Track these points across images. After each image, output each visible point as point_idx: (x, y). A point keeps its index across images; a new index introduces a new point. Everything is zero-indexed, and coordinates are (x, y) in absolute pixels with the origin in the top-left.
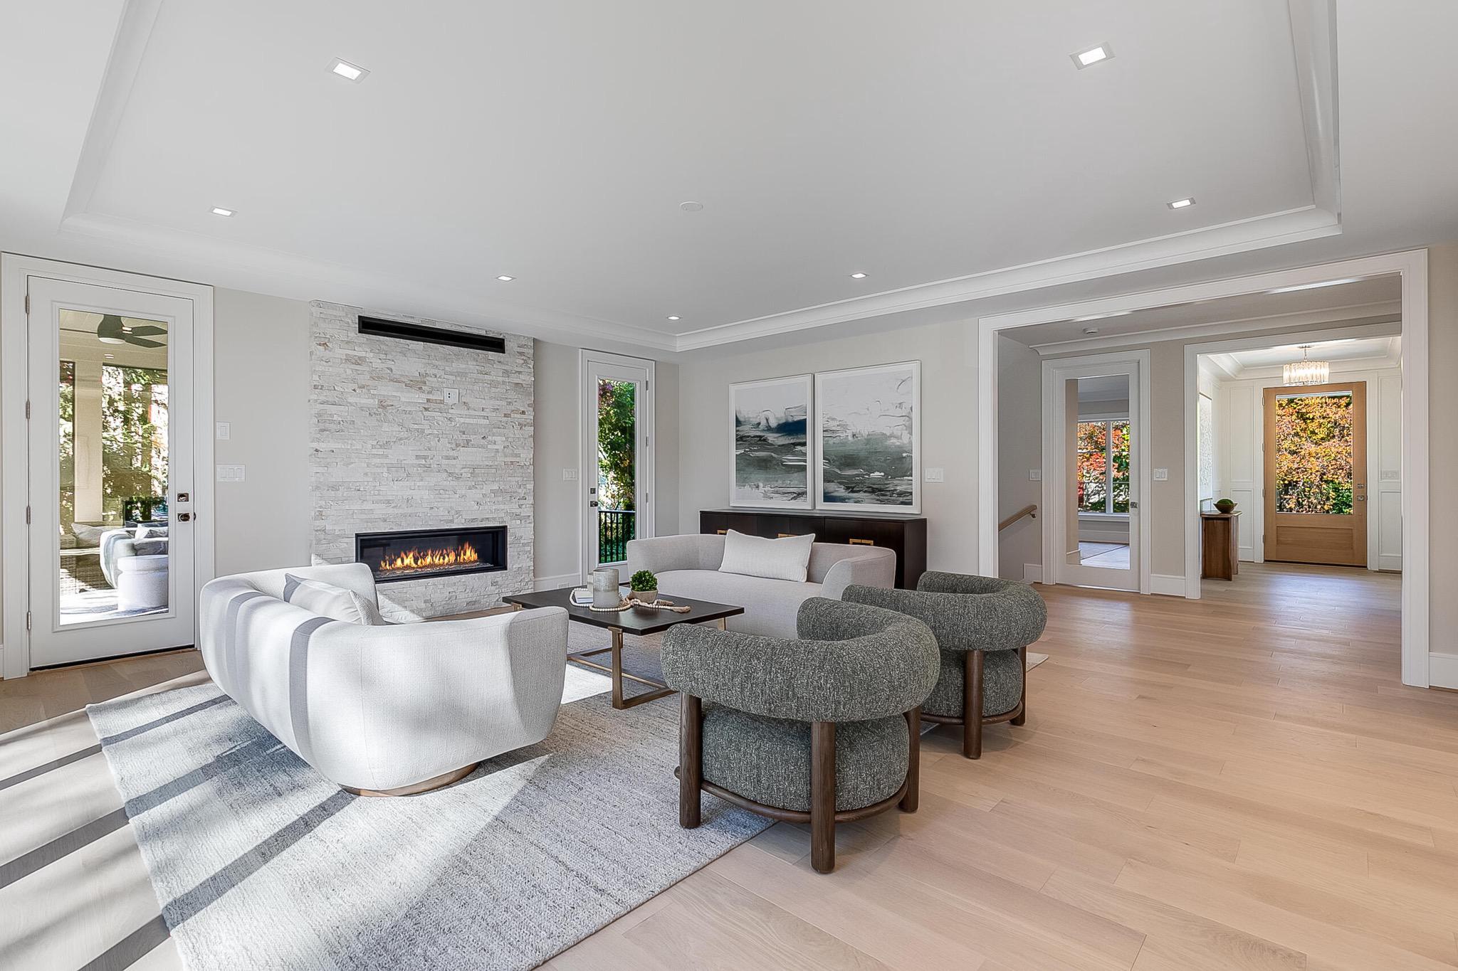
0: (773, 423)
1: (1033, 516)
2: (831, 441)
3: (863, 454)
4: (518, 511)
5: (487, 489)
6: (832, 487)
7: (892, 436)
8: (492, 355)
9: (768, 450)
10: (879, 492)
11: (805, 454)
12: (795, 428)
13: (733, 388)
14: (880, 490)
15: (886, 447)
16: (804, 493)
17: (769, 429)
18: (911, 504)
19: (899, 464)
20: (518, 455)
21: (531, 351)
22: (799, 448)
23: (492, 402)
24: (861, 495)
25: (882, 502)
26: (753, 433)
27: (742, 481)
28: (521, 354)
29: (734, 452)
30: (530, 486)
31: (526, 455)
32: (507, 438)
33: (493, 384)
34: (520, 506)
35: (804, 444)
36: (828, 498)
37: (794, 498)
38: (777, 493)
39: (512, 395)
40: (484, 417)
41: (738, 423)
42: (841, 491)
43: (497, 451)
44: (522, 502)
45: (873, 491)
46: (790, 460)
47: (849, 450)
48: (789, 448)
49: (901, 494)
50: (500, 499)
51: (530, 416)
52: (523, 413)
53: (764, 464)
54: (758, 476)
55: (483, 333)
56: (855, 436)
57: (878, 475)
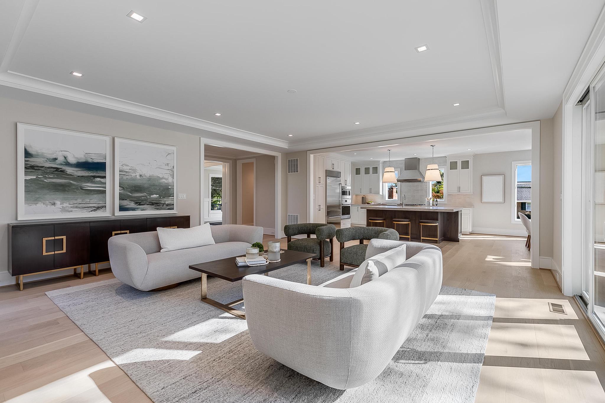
2: (125, 177)
3: (146, 186)
6: (125, 203)
7: (163, 178)
10: (156, 204)
11: (103, 183)
12: (94, 167)
15: (159, 183)
16: (103, 207)
17: (67, 164)
18: (173, 209)
19: (167, 191)
22: (99, 179)
24: (145, 206)
25: (158, 209)
26: (47, 165)
29: (22, 177)
35: (103, 177)
36: (122, 209)
38: (76, 207)
41: (27, 154)
42: (131, 205)
45: (152, 204)
46: (90, 187)
47: (139, 182)
48: (88, 179)
53: (61, 188)
56: (140, 176)
57: (155, 196)
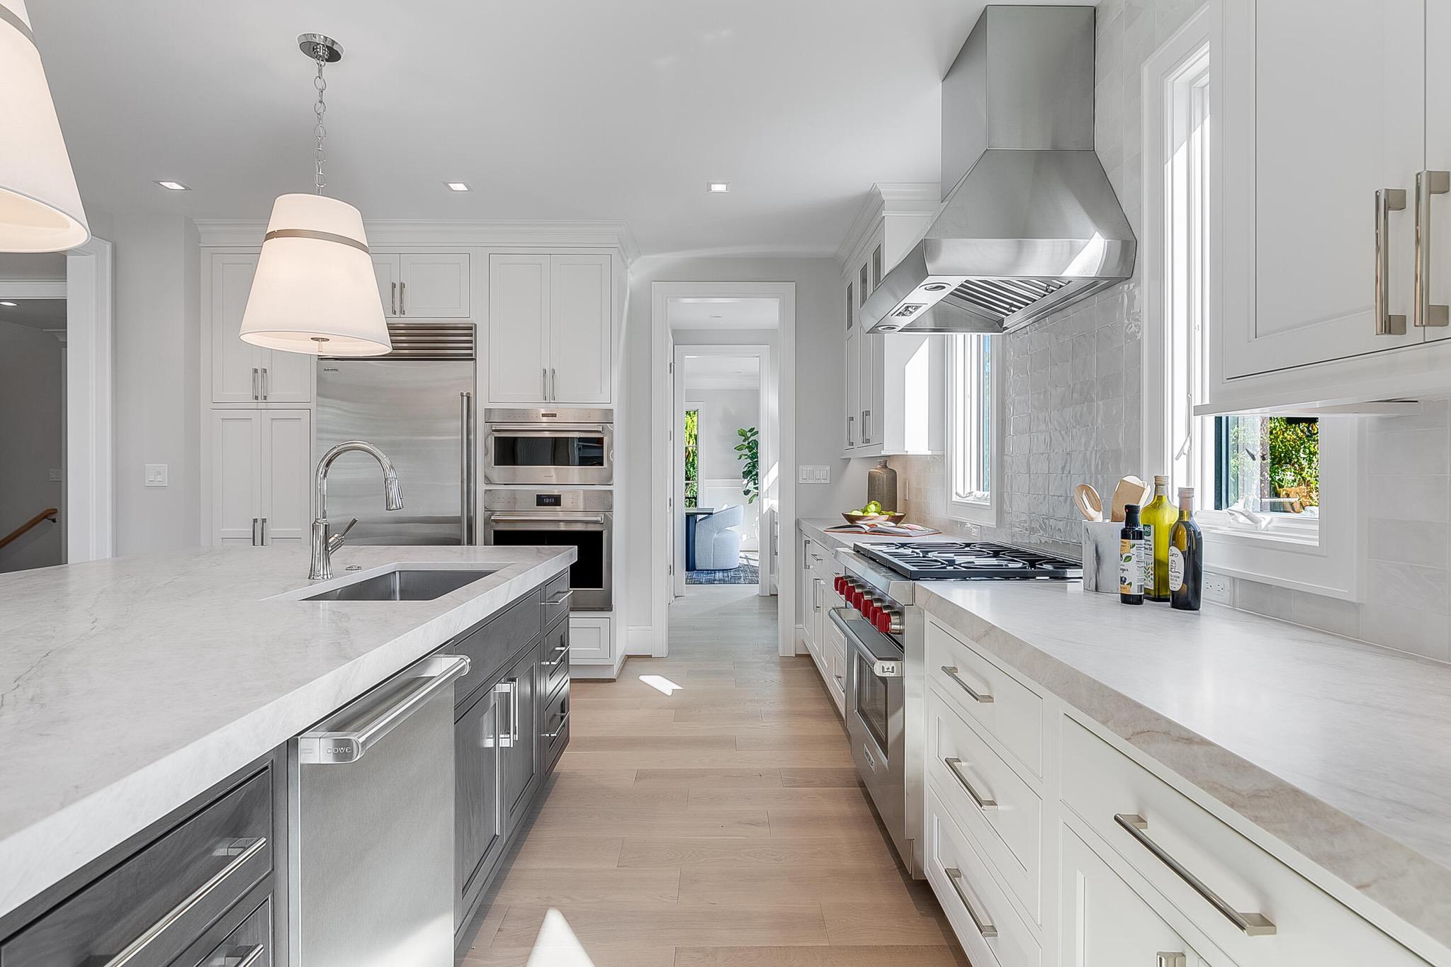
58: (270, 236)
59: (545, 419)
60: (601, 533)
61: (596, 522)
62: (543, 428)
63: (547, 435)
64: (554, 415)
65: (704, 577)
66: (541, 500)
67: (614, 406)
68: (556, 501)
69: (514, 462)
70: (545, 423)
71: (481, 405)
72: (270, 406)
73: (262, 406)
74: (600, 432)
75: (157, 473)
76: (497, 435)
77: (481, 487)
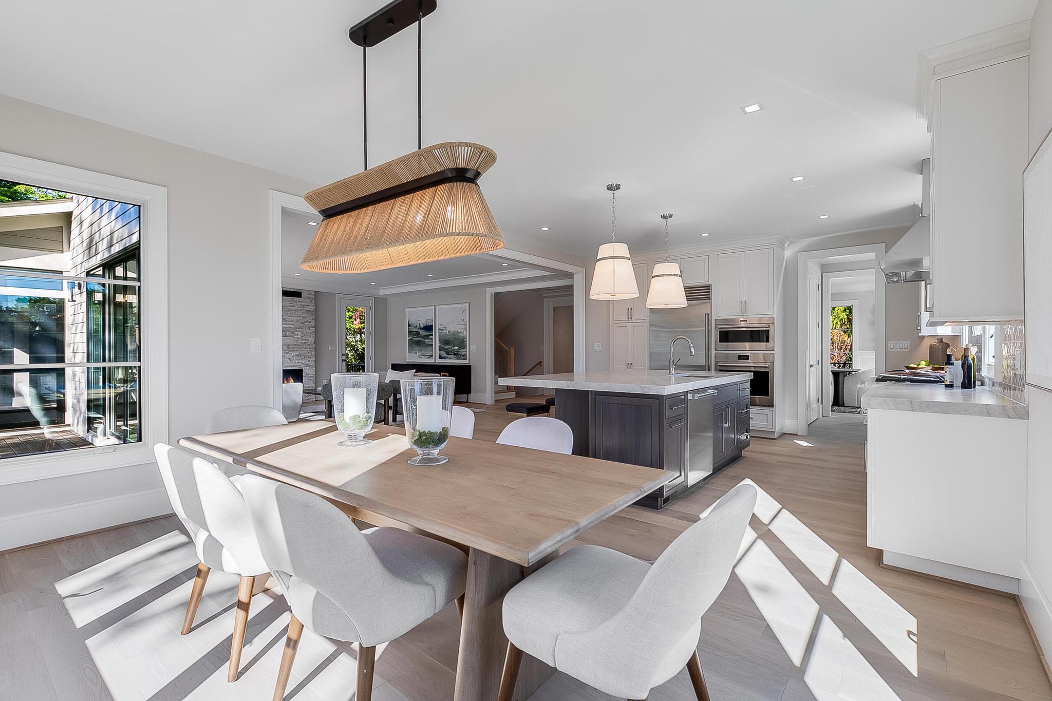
0: (422, 327)
1: (541, 366)
2: (442, 334)
3: (452, 339)
4: (308, 363)
5: (294, 354)
6: (442, 352)
7: (461, 332)
8: (296, 299)
9: (419, 337)
10: (457, 355)
11: (432, 339)
12: (429, 328)
13: (407, 310)
14: (457, 354)
15: (459, 337)
16: (433, 355)
17: (420, 328)
18: (466, 359)
19: (462, 343)
20: (308, 340)
21: (314, 296)
22: (430, 337)
23: (296, 318)
24: (451, 356)
25: (458, 359)
26: (414, 330)
27: (411, 350)
28: (309, 298)
29: (408, 338)
30: (313, 353)
31: (312, 340)
32: (303, 333)
33: (297, 311)
34: (309, 361)
35: (432, 335)
36: (441, 357)
37: (429, 358)
38: (423, 355)
39: (305, 315)
40: (293, 324)
41: (409, 325)
42: (444, 355)
43: (298, 338)
44: (309, 359)
45: (455, 354)
46: (427, 341)
47: (447, 337)
48: (427, 337)
49: (463, 356)
50: (300, 358)
51: (313, 323)
52: (310, 322)
53: (419, 343)
54: (416, 348)
55: (292, 290)
56: (449, 332)
57: (456, 348)
58: (653, 277)
59: (743, 323)
60: (768, 372)
61: (765, 367)
62: (743, 326)
63: (744, 329)
64: (746, 321)
65: (848, 410)
66: (740, 357)
67: (775, 316)
68: (747, 357)
69: (727, 341)
70: (743, 324)
71: (714, 317)
72: (633, 321)
73: (630, 321)
74: (767, 327)
75: (597, 346)
76: (720, 330)
77: (713, 352)
